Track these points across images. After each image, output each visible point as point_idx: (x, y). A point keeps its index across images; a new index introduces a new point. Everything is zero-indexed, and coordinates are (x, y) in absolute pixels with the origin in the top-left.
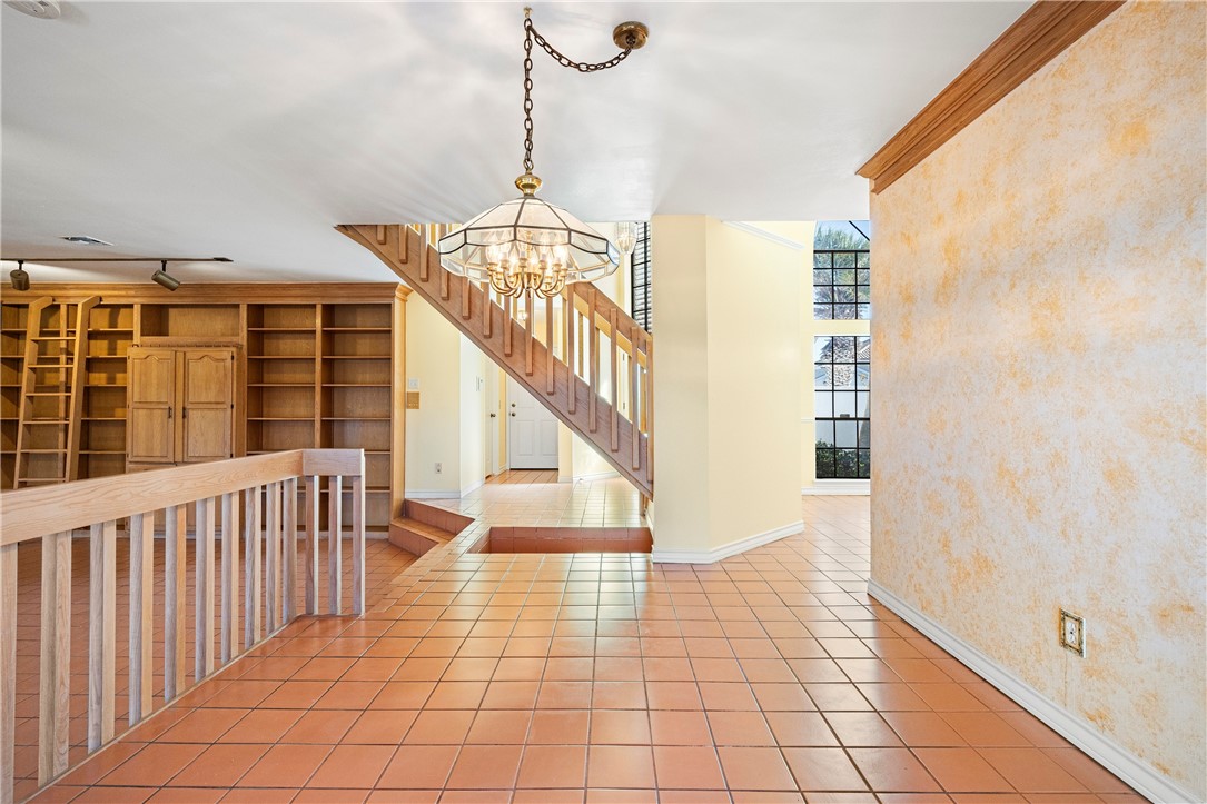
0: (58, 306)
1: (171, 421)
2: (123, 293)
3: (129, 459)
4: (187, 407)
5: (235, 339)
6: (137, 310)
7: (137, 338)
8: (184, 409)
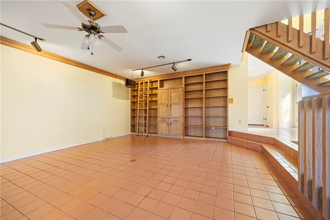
0: (143, 83)
1: (168, 108)
2: (156, 78)
3: (158, 117)
4: (171, 104)
5: (181, 86)
6: (159, 81)
7: (159, 88)
8: (170, 105)
